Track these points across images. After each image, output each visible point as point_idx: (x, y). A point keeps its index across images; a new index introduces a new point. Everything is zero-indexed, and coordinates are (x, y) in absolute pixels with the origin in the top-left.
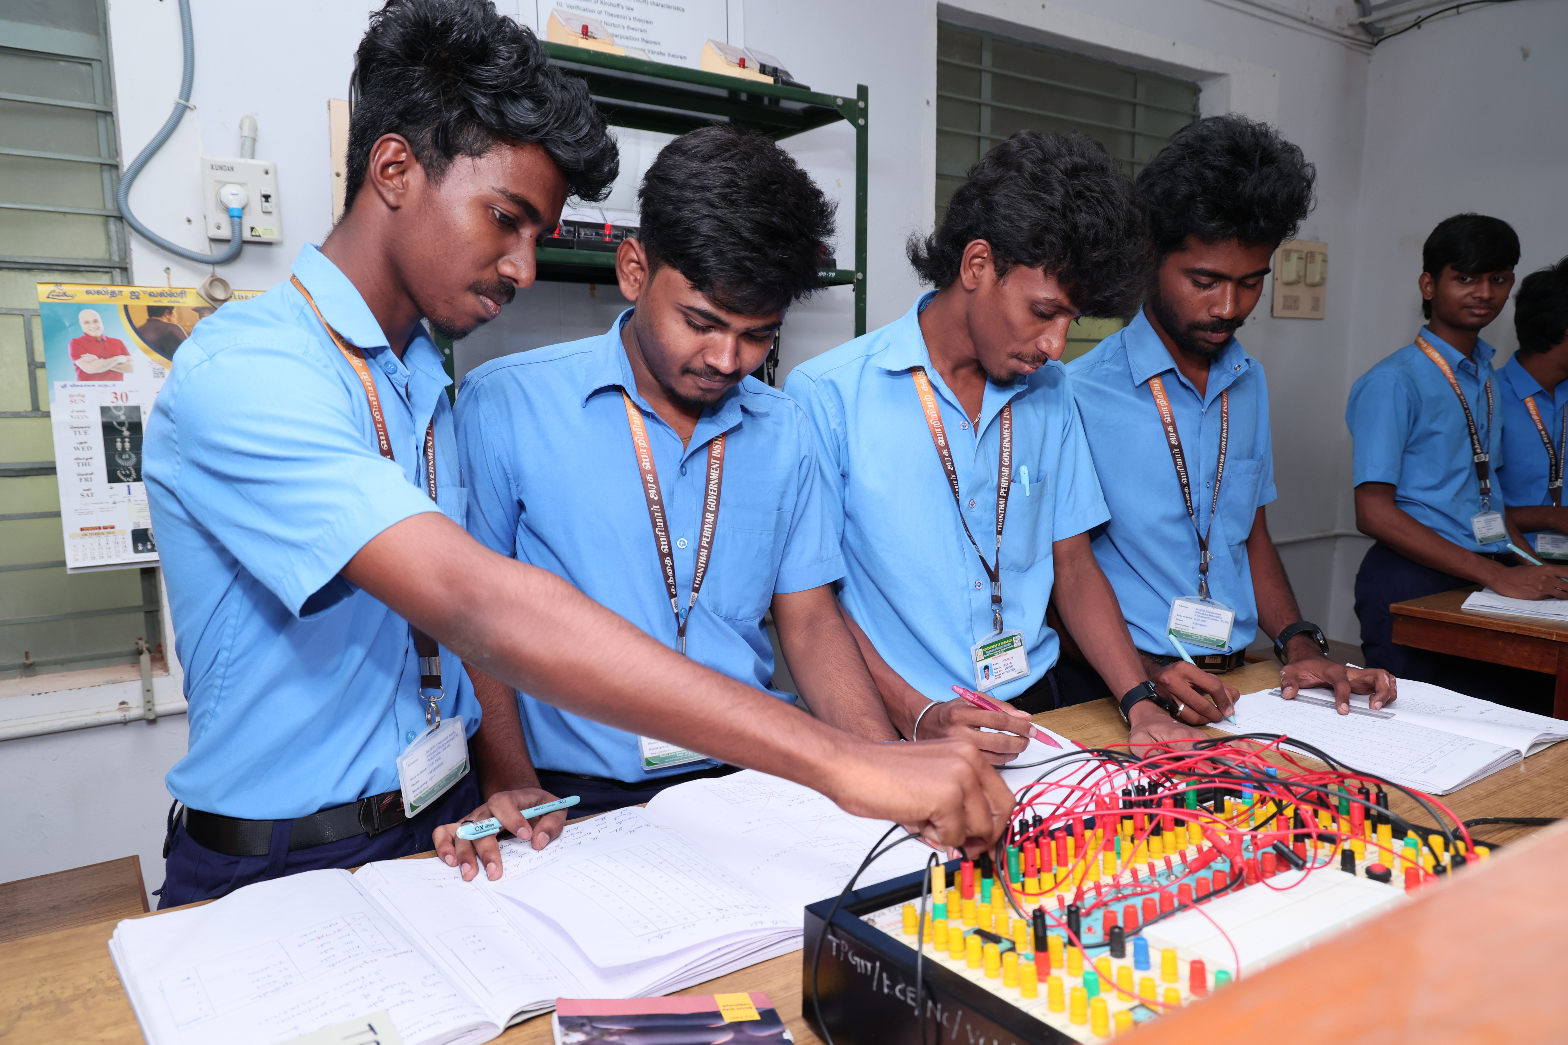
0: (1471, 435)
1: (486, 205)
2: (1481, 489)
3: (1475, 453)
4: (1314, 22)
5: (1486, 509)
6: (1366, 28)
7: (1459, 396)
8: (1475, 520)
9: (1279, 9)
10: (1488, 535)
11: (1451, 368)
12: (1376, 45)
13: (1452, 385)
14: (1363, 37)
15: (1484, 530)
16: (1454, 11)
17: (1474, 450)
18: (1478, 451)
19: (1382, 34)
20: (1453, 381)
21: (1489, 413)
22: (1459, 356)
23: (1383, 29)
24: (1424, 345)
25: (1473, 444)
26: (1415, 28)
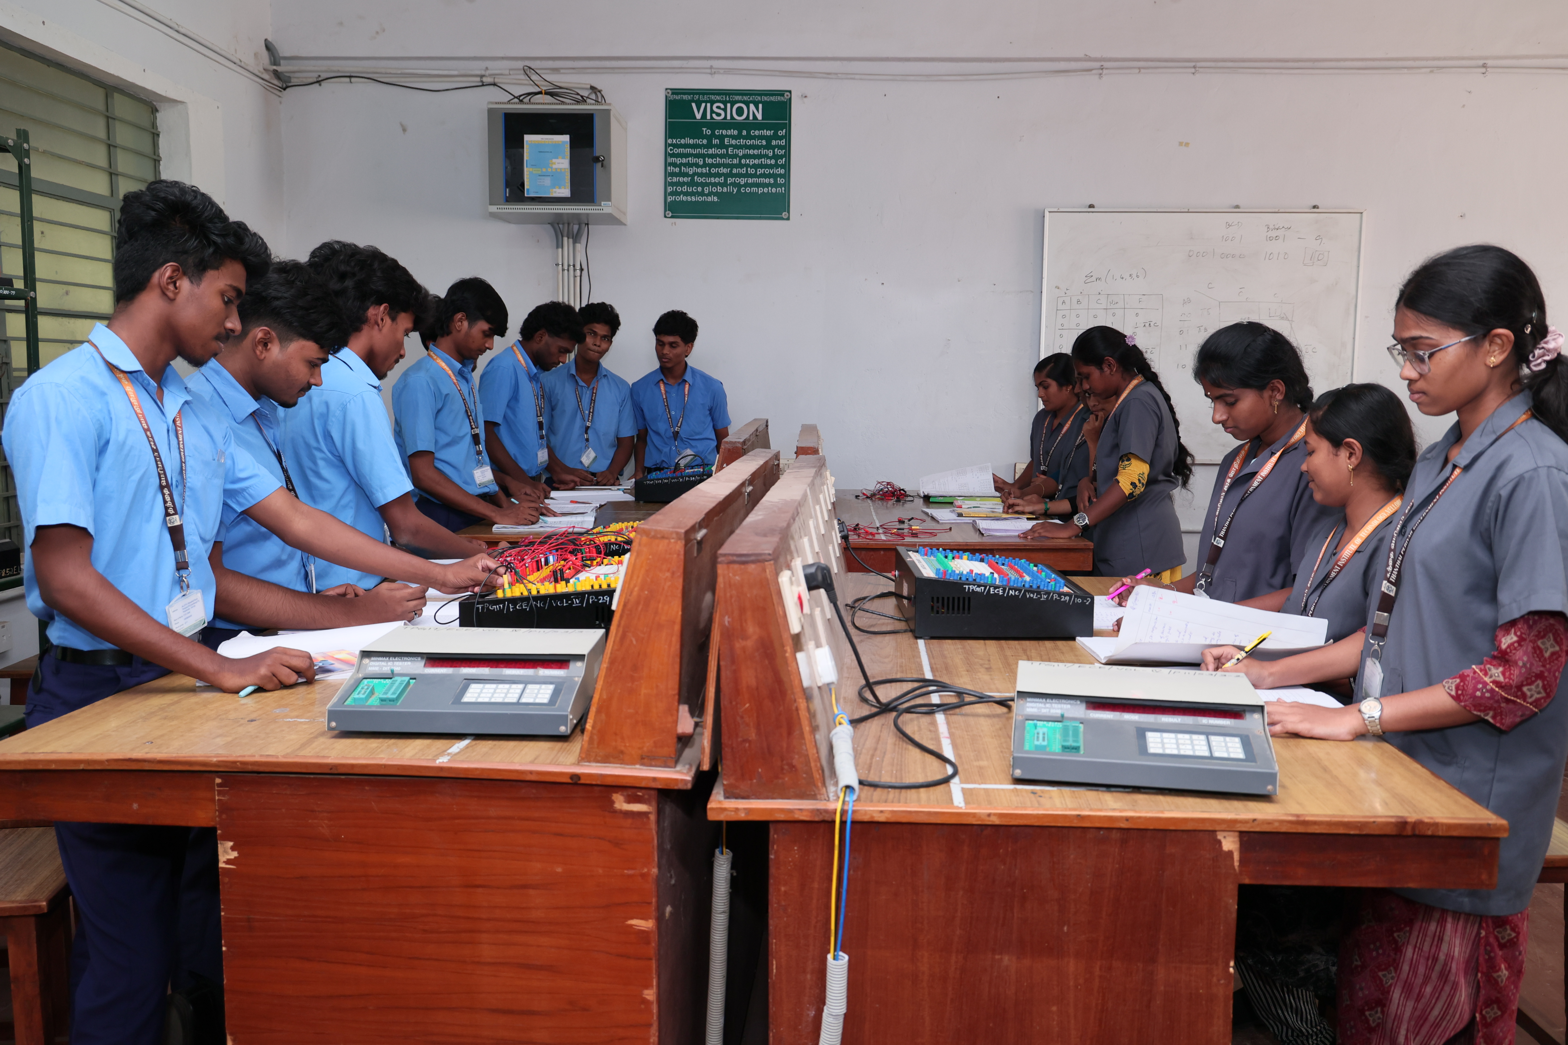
0: (469, 417)
1: (222, 294)
2: (477, 451)
3: (472, 428)
4: (242, 64)
5: (480, 464)
6: (277, 74)
7: (459, 391)
8: (475, 472)
9: (218, 50)
10: (483, 481)
11: (454, 374)
12: (285, 89)
13: (454, 383)
14: (276, 82)
15: (481, 478)
16: (348, 80)
17: (471, 426)
18: (474, 427)
19: (290, 82)
20: (455, 381)
21: (475, 403)
22: (459, 366)
23: (290, 77)
24: (435, 357)
25: (470, 423)
26: (317, 85)
